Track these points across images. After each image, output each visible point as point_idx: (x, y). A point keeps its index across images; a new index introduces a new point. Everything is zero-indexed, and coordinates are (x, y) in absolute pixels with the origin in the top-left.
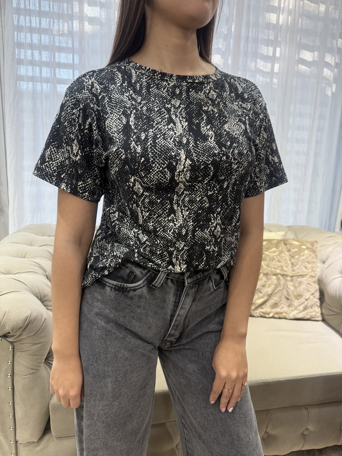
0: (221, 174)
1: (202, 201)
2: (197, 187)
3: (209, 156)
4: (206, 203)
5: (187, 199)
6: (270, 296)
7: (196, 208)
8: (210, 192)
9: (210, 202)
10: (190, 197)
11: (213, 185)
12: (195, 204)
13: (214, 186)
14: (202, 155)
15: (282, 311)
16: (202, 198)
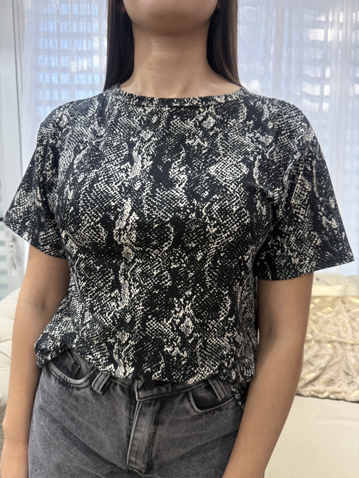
0: (188, 240)
1: (162, 277)
2: (153, 254)
3: (169, 210)
4: (166, 281)
5: (139, 270)
6: (324, 370)
7: (151, 285)
8: (174, 264)
9: (173, 279)
10: (143, 268)
11: (178, 255)
12: (151, 279)
13: (180, 256)
14: (158, 209)
15: (340, 390)
16: (162, 272)
